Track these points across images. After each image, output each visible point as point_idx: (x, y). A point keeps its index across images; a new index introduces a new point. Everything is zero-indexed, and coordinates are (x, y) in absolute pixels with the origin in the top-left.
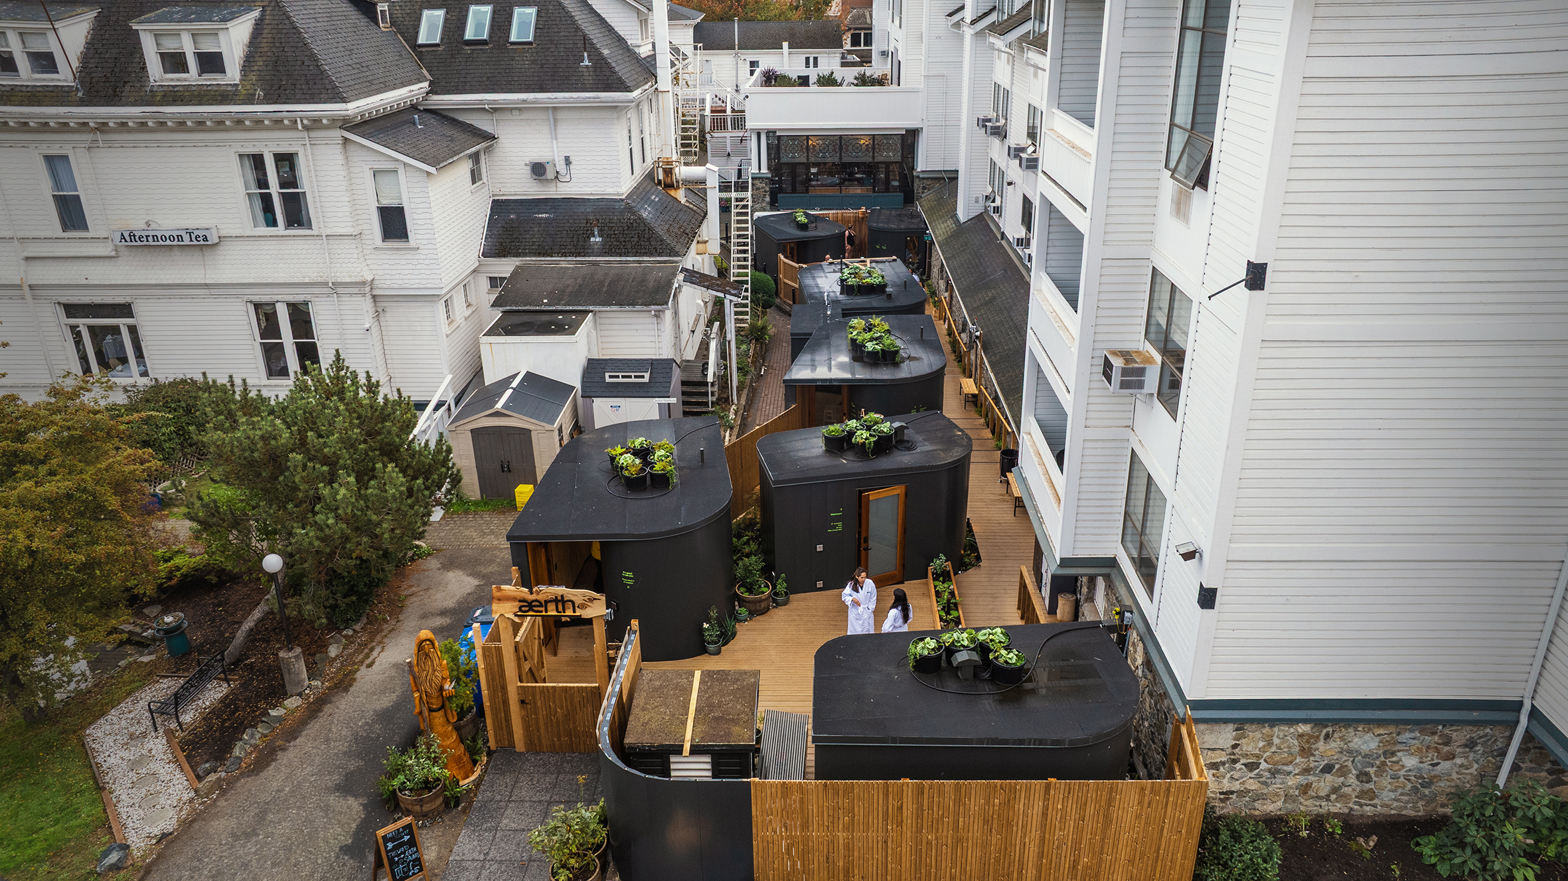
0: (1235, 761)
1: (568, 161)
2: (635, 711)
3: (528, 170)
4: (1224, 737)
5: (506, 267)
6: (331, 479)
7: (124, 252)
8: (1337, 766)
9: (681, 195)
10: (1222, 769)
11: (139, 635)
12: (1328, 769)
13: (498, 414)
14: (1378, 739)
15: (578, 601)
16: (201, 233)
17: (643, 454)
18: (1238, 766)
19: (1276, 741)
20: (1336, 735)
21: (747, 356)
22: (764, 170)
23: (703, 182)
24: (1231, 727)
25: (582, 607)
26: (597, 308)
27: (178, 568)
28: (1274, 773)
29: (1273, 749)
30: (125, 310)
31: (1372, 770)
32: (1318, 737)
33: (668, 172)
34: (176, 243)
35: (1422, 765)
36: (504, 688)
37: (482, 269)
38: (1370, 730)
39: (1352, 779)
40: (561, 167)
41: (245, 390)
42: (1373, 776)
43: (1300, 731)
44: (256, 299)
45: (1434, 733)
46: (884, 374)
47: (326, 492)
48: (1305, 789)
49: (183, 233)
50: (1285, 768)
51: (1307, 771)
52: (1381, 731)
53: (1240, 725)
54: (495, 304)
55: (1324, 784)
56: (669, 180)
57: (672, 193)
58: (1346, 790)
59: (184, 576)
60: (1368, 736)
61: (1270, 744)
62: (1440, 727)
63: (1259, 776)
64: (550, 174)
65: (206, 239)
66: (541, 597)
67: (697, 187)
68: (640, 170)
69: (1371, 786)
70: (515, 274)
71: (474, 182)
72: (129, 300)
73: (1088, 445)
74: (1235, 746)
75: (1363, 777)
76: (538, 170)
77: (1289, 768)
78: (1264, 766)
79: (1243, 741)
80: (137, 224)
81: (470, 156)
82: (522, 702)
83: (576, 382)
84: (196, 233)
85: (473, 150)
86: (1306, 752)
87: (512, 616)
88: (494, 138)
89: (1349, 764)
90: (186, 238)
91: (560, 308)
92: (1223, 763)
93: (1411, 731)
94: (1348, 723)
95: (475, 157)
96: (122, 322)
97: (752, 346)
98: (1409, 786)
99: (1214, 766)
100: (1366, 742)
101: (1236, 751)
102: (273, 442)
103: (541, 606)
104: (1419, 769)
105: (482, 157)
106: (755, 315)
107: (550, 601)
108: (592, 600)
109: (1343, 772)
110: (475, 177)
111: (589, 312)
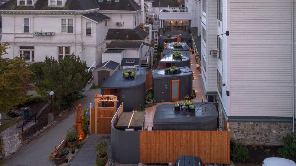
0: (239, 131)
1: (123, 23)
2: (120, 120)
3: (116, 24)
4: (235, 125)
5: (109, 42)
6: (67, 76)
7: (35, 36)
8: (260, 133)
9: (144, 30)
10: (237, 133)
11: (18, 113)
12: (258, 133)
13: (104, 68)
14: (267, 126)
15: (112, 98)
16: (51, 33)
17: (130, 73)
18: (240, 132)
19: (246, 126)
20: (258, 125)
21: (156, 60)
22: (162, 27)
23: (149, 27)
24: (237, 123)
25: (112, 99)
26: (126, 49)
27: (30, 99)
28: (248, 134)
29: (246, 128)
30: (32, 48)
31: (267, 134)
32: (255, 125)
33: (142, 26)
34: (46, 35)
35: (277, 133)
36: (94, 119)
37: (105, 42)
38: (265, 124)
39: (264, 136)
40: (122, 24)
41: (54, 60)
42: (267, 135)
43: (251, 124)
44: (59, 46)
45: (277, 125)
46: (179, 61)
47: (65, 78)
48: (255, 138)
49: (48, 33)
50: (249, 133)
51: (254, 134)
52: (267, 124)
53: (239, 122)
54: (106, 48)
55: (258, 137)
56: (142, 27)
57: (143, 29)
58: (263, 139)
59: (31, 100)
60: (265, 125)
61: (245, 127)
62: (278, 123)
63: (244, 135)
64: (120, 25)
65: (52, 34)
66: (104, 97)
67: (148, 29)
68: (137, 25)
69: (268, 138)
70: (111, 43)
71: (105, 26)
72: (33, 46)
73: (210, 68)
74: (238, 128)
75: (266, 135)
76: (118, 24)
77: (250, 133)
78: (245, 132)
79: (240, 126)
80: (39, 31)
81: (105, 21)
82: (98, 121)
83: (120, 63)
84: (50, 33)
85: (106, 20)
86: (253, 129)
87: (98, 101)
88: (110, 18)
89: (262, 132)
90: (48, 34)
91: (119, 49)
92: (237, 132)
93: (273, 124)
94: (260, 122)
95: (106, 21)
96: (31, 50)
97: (157, 59)
98: (276, 138)
99: (235, 132)
100: (264, 126)
101: (239, 129)
102: (57, 68)
103: (104, 99)
104: (277, 134)
105: (108, 22)
106: (158, 53)
107: (106, 98)
108: (114, 98)
109: (261, 134)
110: (106, 25)
111: (124, 50)
